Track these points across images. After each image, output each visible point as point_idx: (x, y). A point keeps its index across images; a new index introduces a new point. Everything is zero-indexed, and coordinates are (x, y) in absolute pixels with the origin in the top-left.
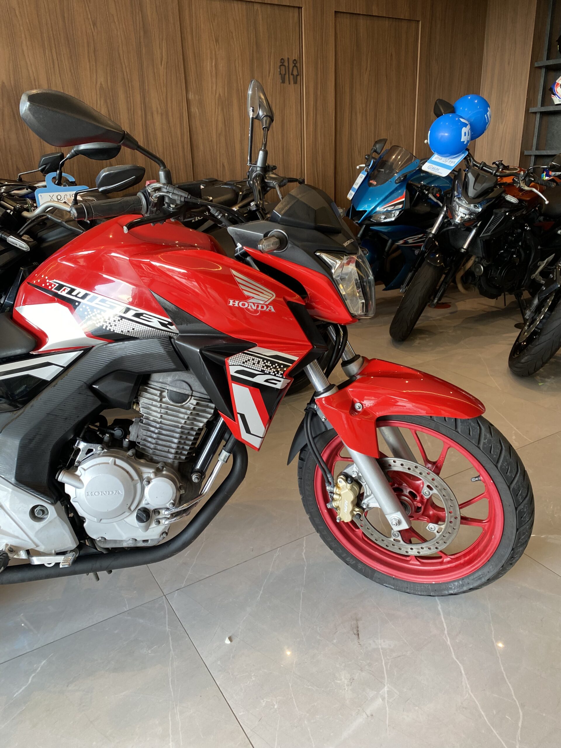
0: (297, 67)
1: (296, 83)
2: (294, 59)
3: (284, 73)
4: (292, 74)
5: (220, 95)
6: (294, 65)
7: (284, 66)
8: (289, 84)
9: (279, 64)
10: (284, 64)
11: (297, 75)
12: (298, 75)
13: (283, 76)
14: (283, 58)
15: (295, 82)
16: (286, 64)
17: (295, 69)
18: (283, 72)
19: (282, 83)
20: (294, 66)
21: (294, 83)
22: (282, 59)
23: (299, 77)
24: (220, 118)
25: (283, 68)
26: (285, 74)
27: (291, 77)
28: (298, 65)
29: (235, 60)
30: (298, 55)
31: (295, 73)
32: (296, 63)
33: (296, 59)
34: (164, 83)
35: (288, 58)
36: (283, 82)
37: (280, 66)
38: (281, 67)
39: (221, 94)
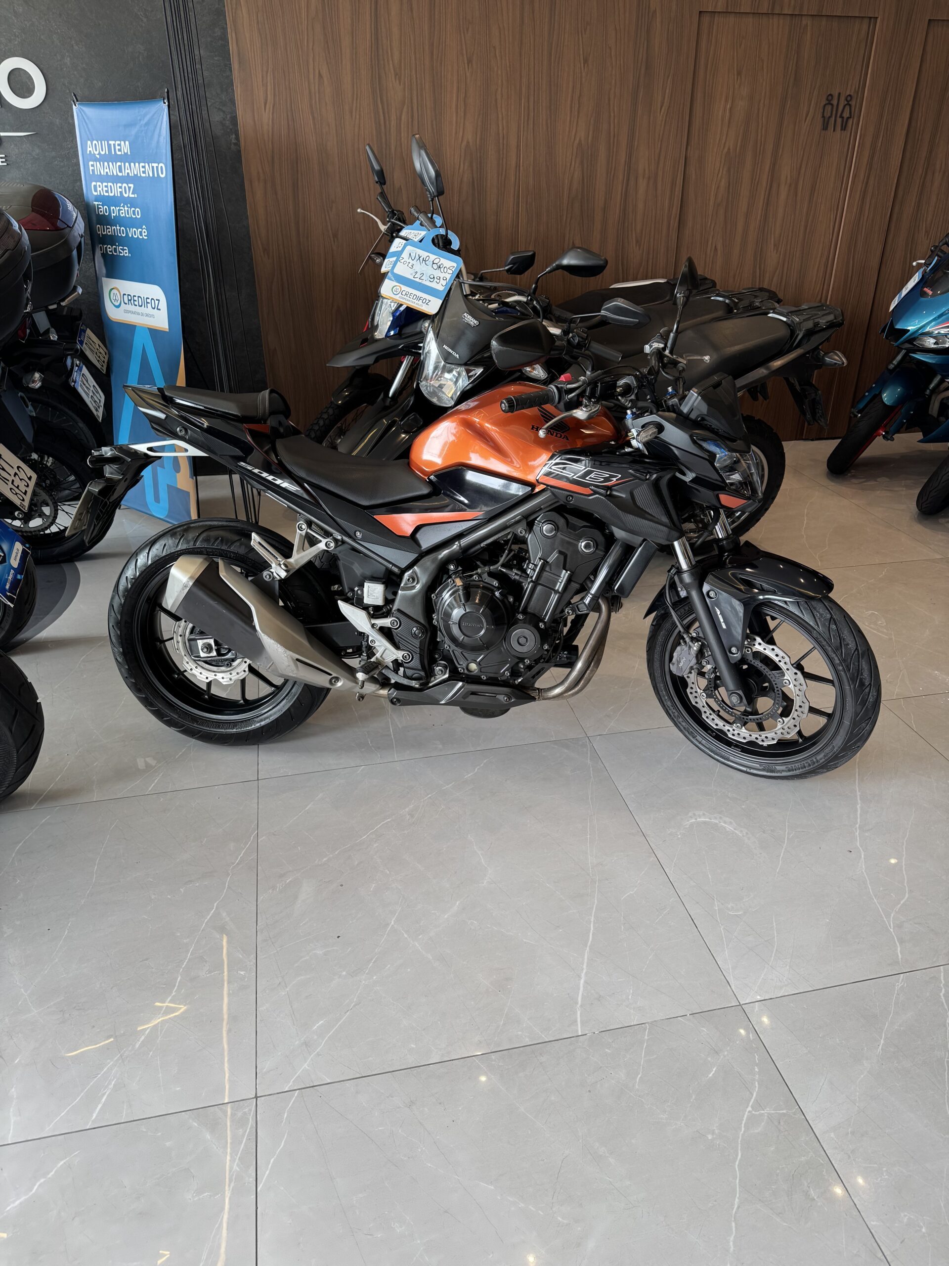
0: (850, 105)
1: (845, 130)
2: (848, 93)
3: (829, 114)
4: (841, 117)
5: (729, 149)
6: (846, 103)
7: (832, 105)
8: (834, 130)
9: (824, 102)
10: (832, 102)
11: (848, 118)
12: (851, 117)
13: (826, 120)
14: (832, 93)
15: (844, 128)
16: (835, 102)
17: (847, 109)
18: (827, 114)
19: (823, 129)
20: (846, 105)
21: (842, 130)
22: (831, 95)
23: (850, 121)
24: (723, 183)
25: (829, 108)
26: (830, 117)
27: (839, 120)
28: (853, 103)
29: (760, 101)
30: (855, 88)
31: (846, 114)
32: (851, 100)
33: (852, 94)
34: (659, 135)
35: (839, 94)
36: (825, 127)
37: (825, 106)
38: (827, 106)
39: (731, 148)
